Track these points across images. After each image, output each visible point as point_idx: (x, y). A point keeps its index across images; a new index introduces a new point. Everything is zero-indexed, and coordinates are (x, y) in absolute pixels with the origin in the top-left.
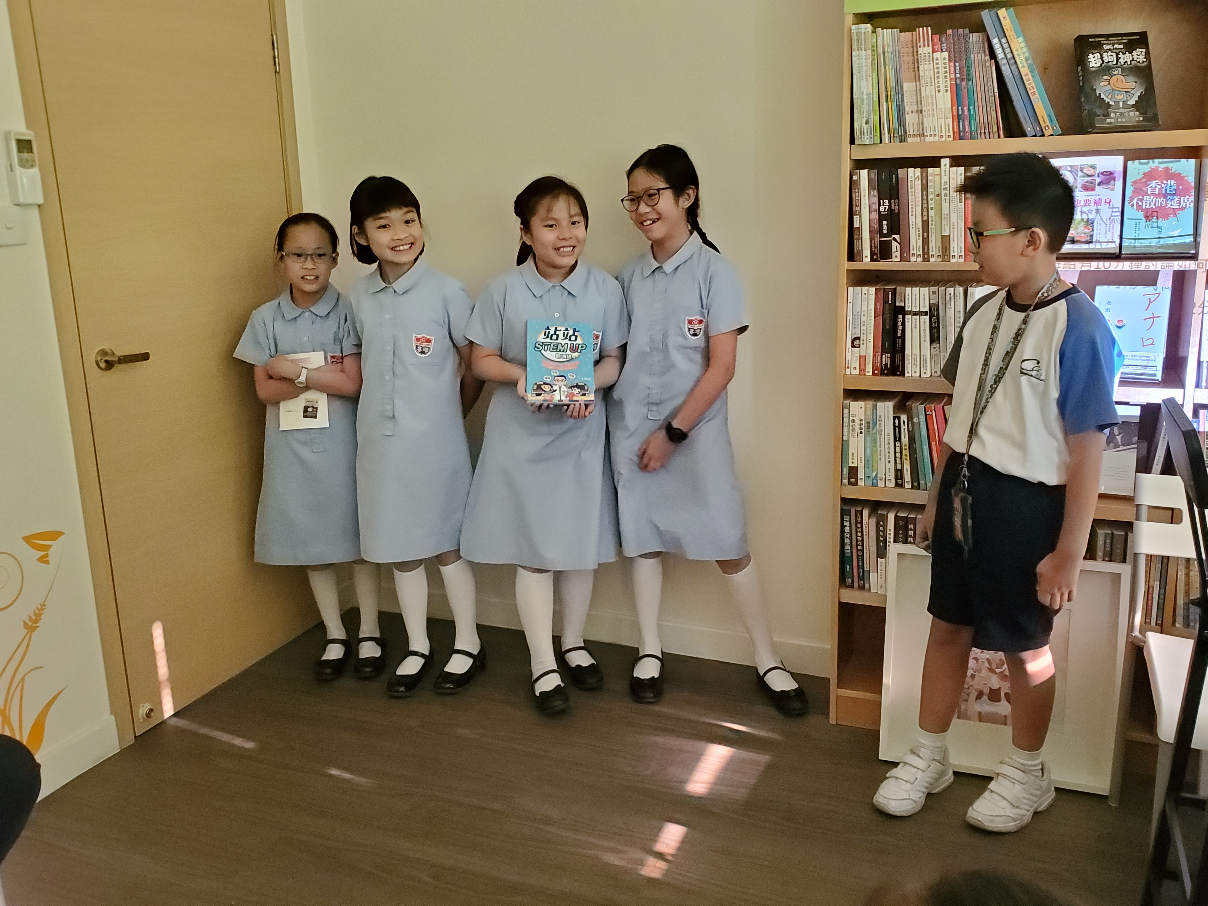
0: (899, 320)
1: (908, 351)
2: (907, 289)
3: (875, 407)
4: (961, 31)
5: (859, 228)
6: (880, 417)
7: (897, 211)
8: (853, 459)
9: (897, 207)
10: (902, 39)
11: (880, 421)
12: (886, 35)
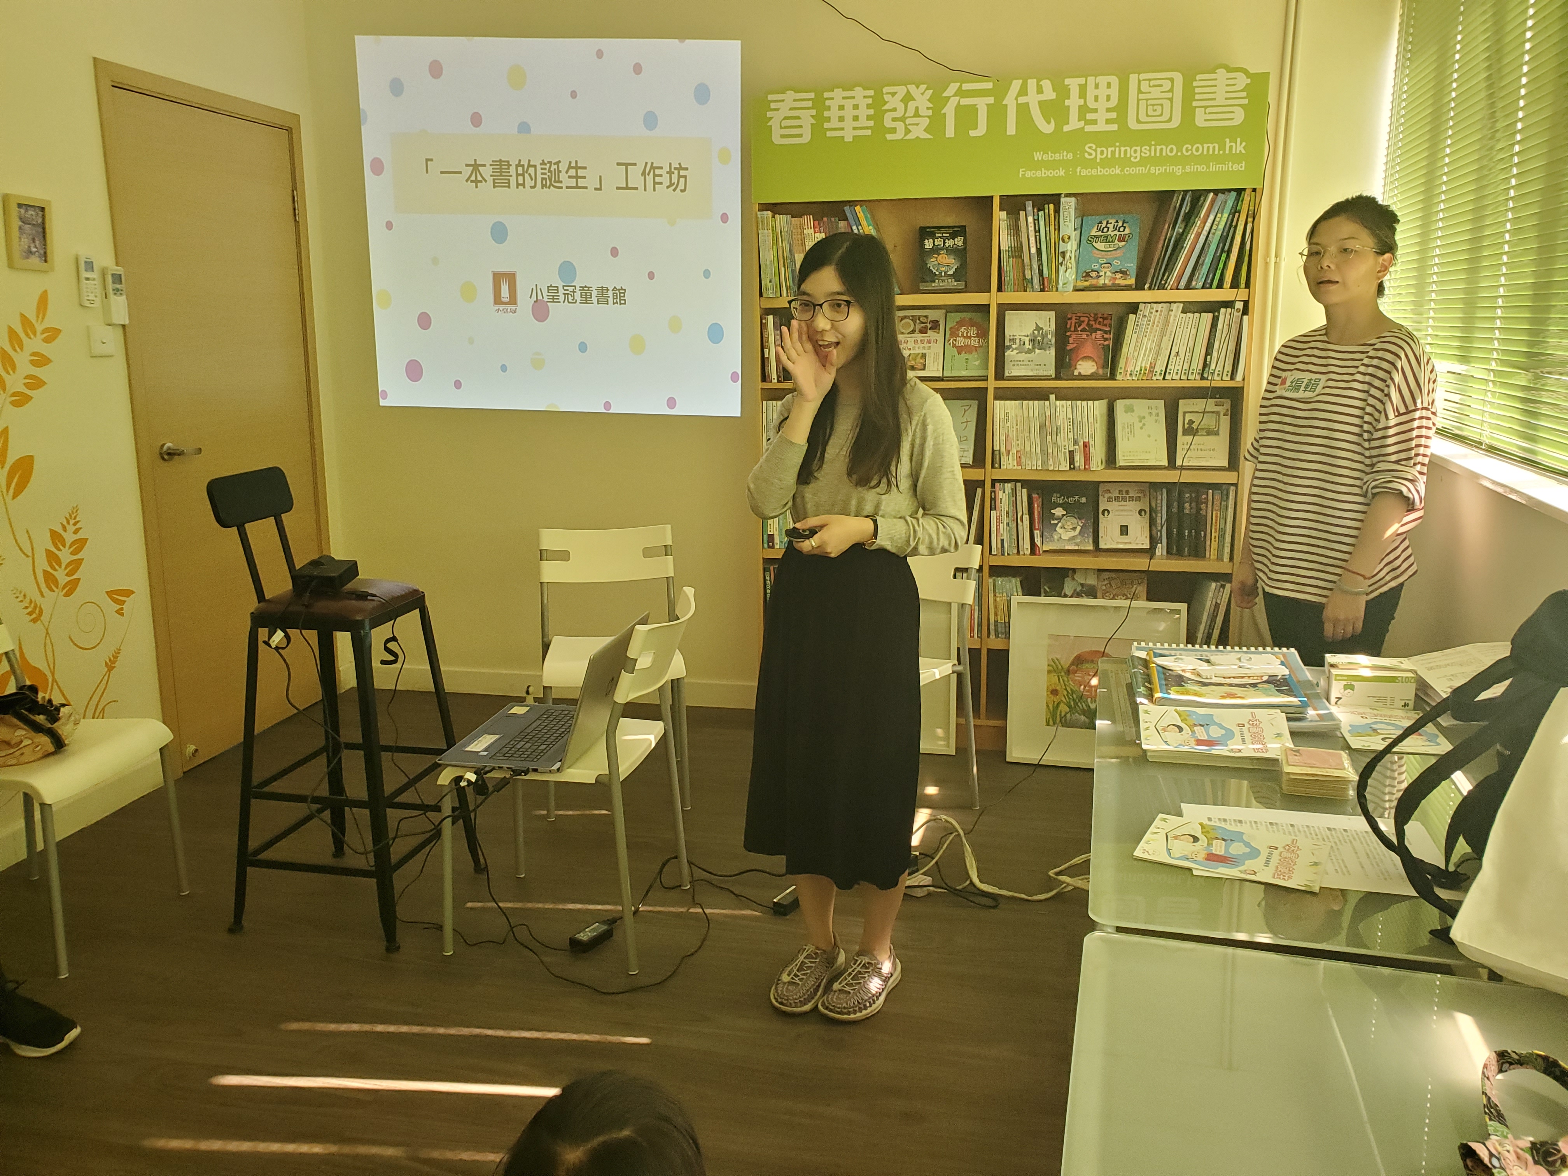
4: (833, 219)
5: (768, 358)
8: (770, 529)
10: (793, 223)
12: (781, 219)
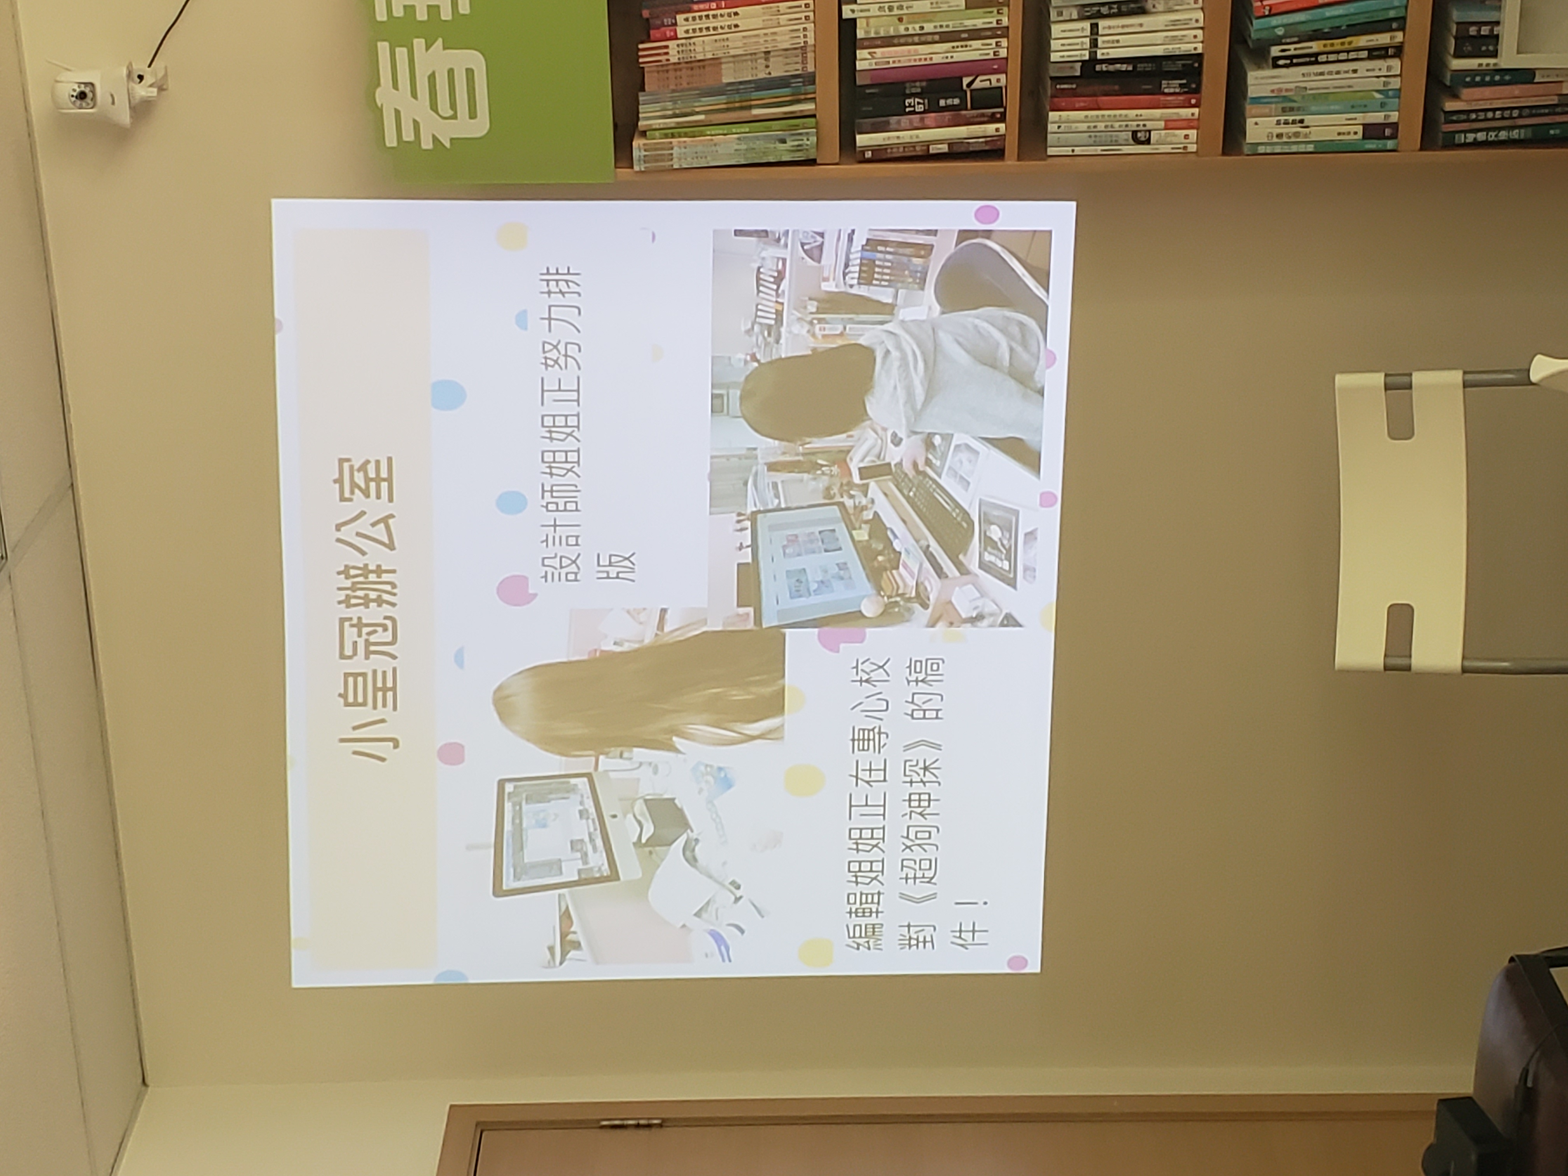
0: (1104, 69)
1: (1158, 51)
2: (1052, 59)
3: (1257, 100)
5: (949, 144)
6: (1273, 91)
7: (924, 84)
8: (1349, 133)
9: (918, 84)
10: (654, 88)
11: (1280, 90)
